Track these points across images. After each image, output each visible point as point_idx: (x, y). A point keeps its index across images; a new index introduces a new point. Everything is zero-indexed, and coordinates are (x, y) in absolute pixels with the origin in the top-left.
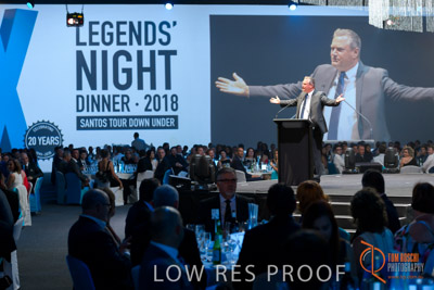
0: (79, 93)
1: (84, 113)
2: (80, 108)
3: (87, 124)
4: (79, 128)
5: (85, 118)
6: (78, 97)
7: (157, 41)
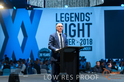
7: (85, 20)
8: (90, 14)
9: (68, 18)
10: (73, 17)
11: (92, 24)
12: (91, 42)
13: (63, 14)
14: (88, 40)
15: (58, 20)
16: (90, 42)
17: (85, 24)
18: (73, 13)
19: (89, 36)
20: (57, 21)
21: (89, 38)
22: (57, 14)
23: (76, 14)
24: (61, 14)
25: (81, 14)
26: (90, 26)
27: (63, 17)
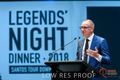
0: (11, 52)
1: (14, 64)
2: (11, 61)
3: (15, 70)
4: (11, 72)
5: (14, 67)
6: (10, 54)
7: (56, 22)
8: (64, 12)
9: (29, 18)
10: (37, 18)
11: (69, 29)
12: (67, 58)
13: (21, 12)
14: (61, 54)
15: (12, 22)
16: (65, 58)
17: (56, 29)
18: (37, 12)
19: (63, 49)
20: (10, 24)
21: (63, 52)
22: (10, 13)
23: (41, 12)
24: (18, 12)
25: (50, 12)
26: (65, 31)
27: (21, 18)
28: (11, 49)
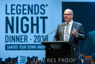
0: (7, 34)
1: (9, 43)
2: (7, 41)
3: (10, 48)
4: (6, 49)
5: (9, 45)
6: (6, 36)
8: (46, 6)
9: (20, 10)
10: (26, 9)
11: (48, 18)
12: (47, 39)
13: (14, 5)
14: (43, 36)
15: (8, 12)
17: (39, 18)
18: (26, 5)
19: (44, 32)
20: (7, 14)
21: (45, 35)
22: (6, 5)
23: (29, 5)
24: (12, 5)
25: (35, 5)
26: (46, 20)
27: (14, 9)
28: (7, 32)
